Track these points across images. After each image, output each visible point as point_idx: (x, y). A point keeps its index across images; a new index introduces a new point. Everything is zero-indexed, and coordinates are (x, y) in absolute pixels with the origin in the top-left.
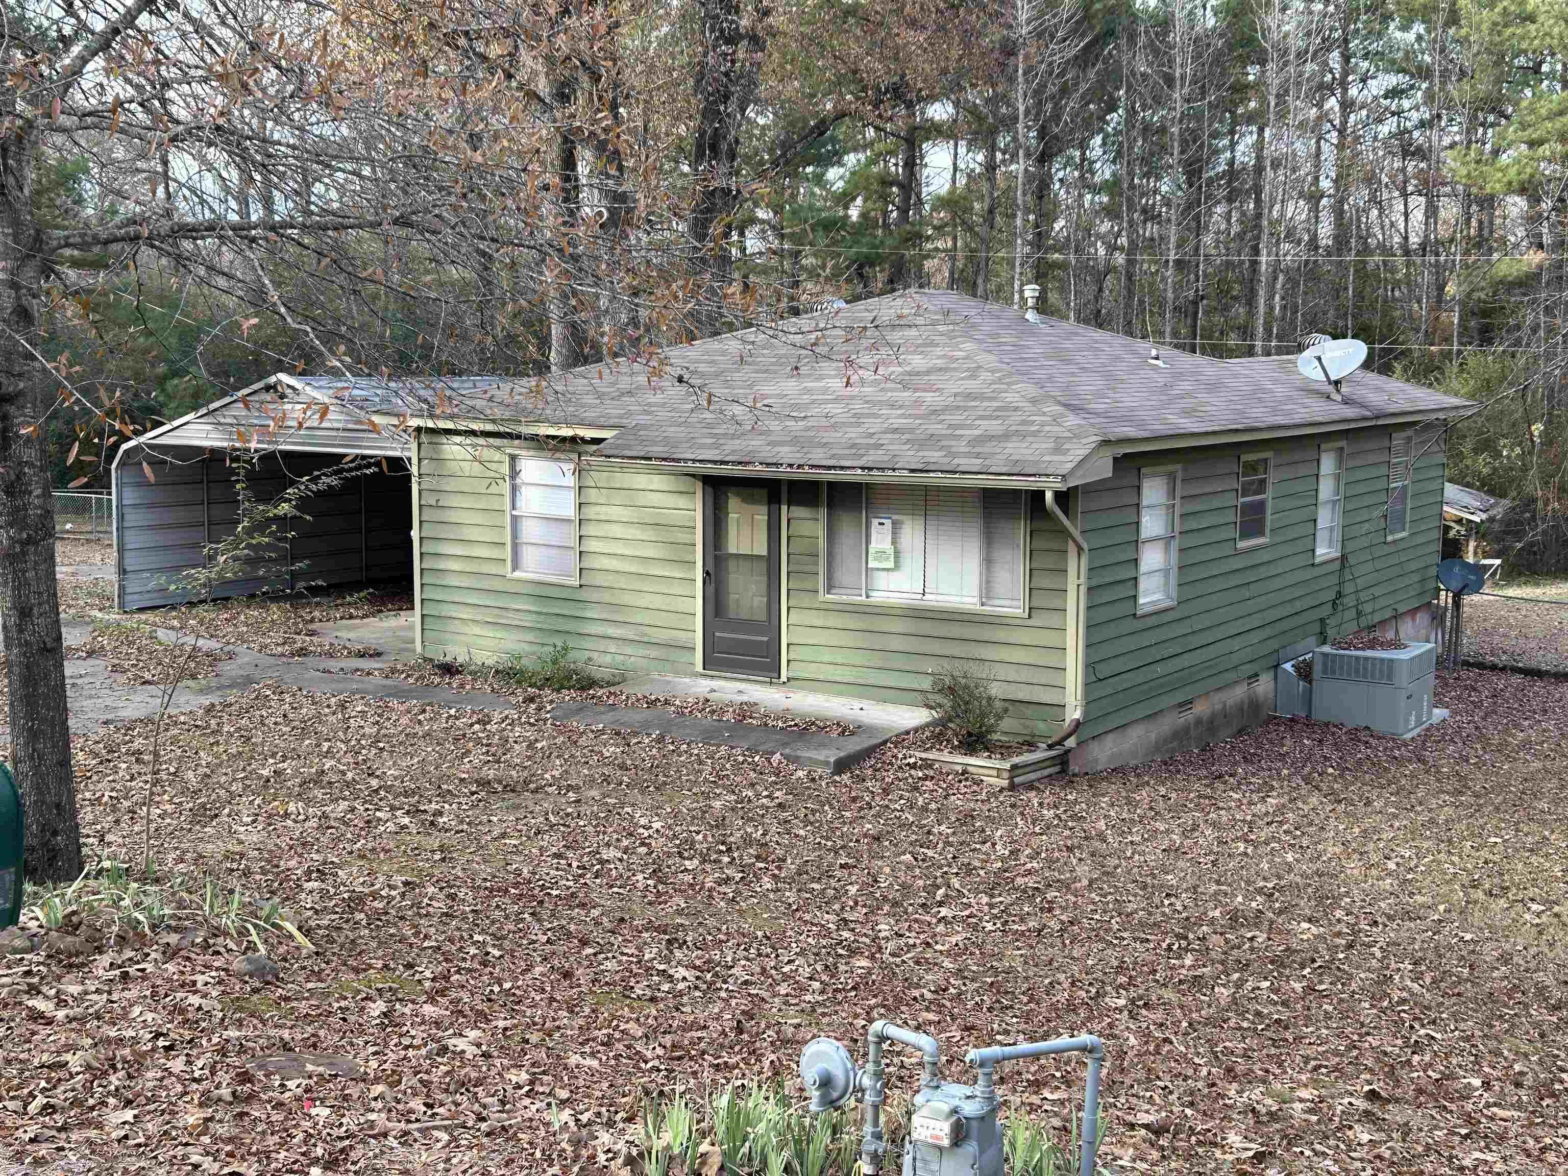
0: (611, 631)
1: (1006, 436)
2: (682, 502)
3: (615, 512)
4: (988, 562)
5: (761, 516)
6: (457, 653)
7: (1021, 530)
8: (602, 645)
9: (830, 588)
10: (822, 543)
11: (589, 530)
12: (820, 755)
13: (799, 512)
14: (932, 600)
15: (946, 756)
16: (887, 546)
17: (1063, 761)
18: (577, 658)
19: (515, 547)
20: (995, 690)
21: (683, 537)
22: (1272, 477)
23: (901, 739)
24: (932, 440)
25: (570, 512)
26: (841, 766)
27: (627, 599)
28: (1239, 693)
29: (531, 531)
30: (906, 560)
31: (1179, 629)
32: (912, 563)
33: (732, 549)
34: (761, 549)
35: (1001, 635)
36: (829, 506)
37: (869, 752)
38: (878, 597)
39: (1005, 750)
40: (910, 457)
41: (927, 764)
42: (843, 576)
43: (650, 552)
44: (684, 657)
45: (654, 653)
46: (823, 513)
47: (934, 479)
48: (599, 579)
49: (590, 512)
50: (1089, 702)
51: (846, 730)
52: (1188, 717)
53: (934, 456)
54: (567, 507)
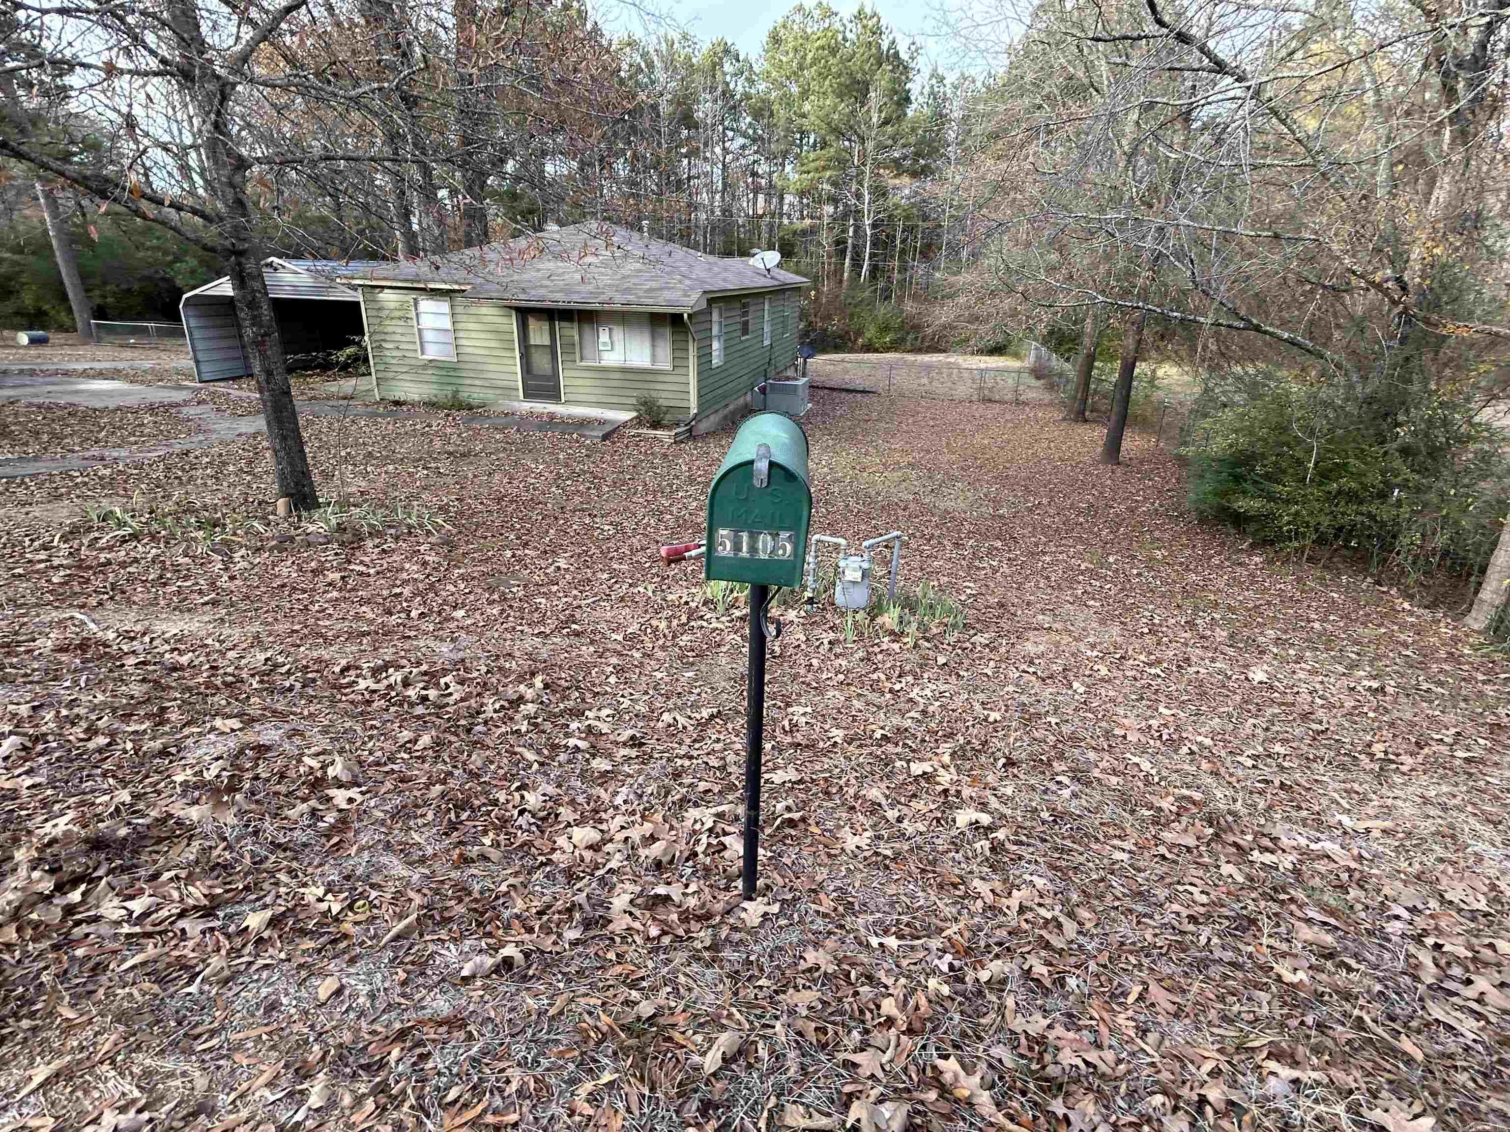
0: (477, 382)
1: (661, 289)
2: (505, 320)
3: (471, 326)
4: (653, 346)
5: (546, 326)
6: (400, 395)
7: (668, 331)
8: (473, 389)
9: (582, 359)
10: (577, 338)
11: (461, 334)
12: (595, 434)
13: (564, 324)
14: (628, 364)
15: (645, 431)
16: (607, 339)
17: (690, 430)
18: (463, 395)
19: (422, 343)
20: (661, 402)
21: (508, 337)
22: (752, 309)
23: (625, 424)
24: (627, 291)
25: (448, 325)
26: (605, 437)
27: (485, 367)
28: (741, 401)
29: (428, 336)
30: (617, 347)
31: (723, 375)
32: (619, 347)
33: (532, 342)
34: (547, 341)
35: (661, 378)
36: (579, 321)
37: (614, 431)
38: (603, 363)
39: (669, 427)
40: (619, 298)
41: (639, 435)
42: (587, 352)
43: (493, 344)
44: (514, 393)
45: (498, 392)
46: (576, 325)
47: (634, 308)
48: (466, 358)
49: (459, 326)
50: (699, 406)
51: (602, 423)
52: (726, 411)
53: (631, 298)
54: (447, 323)
